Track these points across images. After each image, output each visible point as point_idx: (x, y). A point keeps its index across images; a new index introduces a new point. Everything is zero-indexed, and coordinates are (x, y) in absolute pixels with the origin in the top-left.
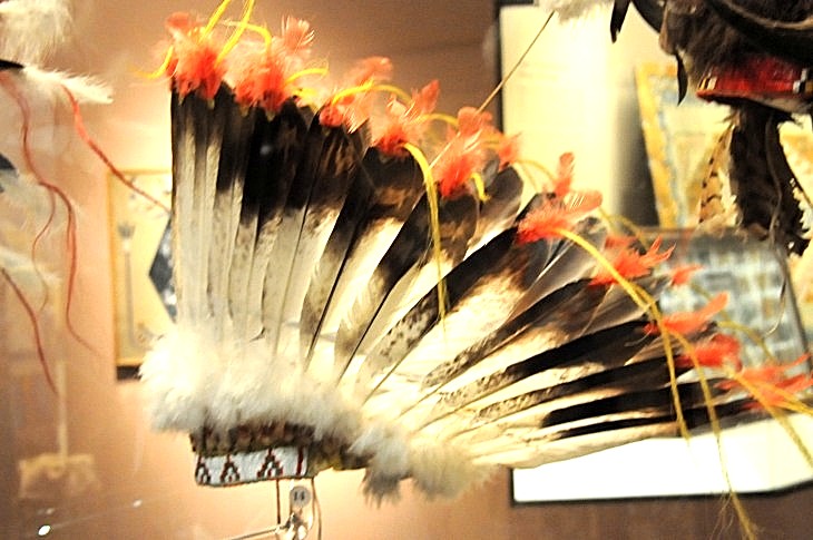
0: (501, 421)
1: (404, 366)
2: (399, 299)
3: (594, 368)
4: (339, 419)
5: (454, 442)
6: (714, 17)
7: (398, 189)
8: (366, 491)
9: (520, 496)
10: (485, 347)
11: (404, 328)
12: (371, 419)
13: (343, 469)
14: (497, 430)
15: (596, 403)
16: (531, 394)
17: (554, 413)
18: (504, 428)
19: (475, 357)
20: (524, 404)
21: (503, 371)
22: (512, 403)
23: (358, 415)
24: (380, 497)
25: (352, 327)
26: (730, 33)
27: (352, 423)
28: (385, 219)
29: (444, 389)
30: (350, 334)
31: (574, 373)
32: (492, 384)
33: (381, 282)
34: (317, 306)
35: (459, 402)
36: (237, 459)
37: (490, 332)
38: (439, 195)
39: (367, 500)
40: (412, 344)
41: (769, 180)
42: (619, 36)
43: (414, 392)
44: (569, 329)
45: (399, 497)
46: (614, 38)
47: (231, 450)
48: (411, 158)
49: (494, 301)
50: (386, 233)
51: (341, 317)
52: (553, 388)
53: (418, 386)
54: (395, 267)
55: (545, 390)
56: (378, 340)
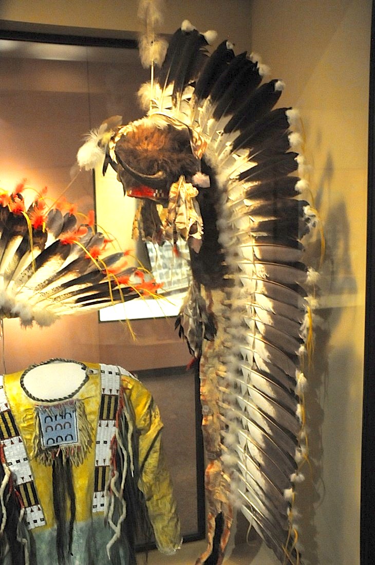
0: (62, 302)
1: (27, 284)
2: (24, 262)
3: (89, 285)
4: (7, 302)
5: (47, 309)
7: (21, 226)
8: (21, 324)
10: (53, 278)
11: (26, 272)
12: (18, 301)
13: (11, 318)
14: (61, 304)
15: (95, 295)
16: (70, 293)
17: (79, 299)
18: (62, 304)
19: (50, 281)
20: (68, 296)
21: (60, 285)
22: (64, 296)
23: (14, 301)
24: (26, 326)
25: (9, 272)
27: (11, 303)
28: (18, 236)
29: (42, 291)
30: (8, 274)
31: (83, 286)
32: (57, 290)
33: (17, 257)
35: (47, 296)
37: (55, 274)
38: (33, 229)
39: (21, 328)
40: (29, 277)
41: (152, 223)
42: (106, 174)
43: (32, 293)
44: (80, 272)
45: (32, 326)
46: (104, 175)
48: (24, 216)
49: (56, 263)
50: (18, 240)
52: (77, 291)
53: (32, 291)
54: (21, 252)
55: (74, 292)
56: (18, 275)
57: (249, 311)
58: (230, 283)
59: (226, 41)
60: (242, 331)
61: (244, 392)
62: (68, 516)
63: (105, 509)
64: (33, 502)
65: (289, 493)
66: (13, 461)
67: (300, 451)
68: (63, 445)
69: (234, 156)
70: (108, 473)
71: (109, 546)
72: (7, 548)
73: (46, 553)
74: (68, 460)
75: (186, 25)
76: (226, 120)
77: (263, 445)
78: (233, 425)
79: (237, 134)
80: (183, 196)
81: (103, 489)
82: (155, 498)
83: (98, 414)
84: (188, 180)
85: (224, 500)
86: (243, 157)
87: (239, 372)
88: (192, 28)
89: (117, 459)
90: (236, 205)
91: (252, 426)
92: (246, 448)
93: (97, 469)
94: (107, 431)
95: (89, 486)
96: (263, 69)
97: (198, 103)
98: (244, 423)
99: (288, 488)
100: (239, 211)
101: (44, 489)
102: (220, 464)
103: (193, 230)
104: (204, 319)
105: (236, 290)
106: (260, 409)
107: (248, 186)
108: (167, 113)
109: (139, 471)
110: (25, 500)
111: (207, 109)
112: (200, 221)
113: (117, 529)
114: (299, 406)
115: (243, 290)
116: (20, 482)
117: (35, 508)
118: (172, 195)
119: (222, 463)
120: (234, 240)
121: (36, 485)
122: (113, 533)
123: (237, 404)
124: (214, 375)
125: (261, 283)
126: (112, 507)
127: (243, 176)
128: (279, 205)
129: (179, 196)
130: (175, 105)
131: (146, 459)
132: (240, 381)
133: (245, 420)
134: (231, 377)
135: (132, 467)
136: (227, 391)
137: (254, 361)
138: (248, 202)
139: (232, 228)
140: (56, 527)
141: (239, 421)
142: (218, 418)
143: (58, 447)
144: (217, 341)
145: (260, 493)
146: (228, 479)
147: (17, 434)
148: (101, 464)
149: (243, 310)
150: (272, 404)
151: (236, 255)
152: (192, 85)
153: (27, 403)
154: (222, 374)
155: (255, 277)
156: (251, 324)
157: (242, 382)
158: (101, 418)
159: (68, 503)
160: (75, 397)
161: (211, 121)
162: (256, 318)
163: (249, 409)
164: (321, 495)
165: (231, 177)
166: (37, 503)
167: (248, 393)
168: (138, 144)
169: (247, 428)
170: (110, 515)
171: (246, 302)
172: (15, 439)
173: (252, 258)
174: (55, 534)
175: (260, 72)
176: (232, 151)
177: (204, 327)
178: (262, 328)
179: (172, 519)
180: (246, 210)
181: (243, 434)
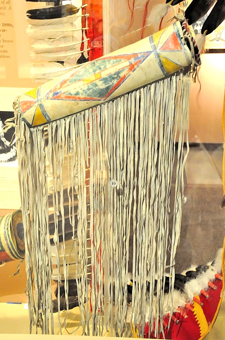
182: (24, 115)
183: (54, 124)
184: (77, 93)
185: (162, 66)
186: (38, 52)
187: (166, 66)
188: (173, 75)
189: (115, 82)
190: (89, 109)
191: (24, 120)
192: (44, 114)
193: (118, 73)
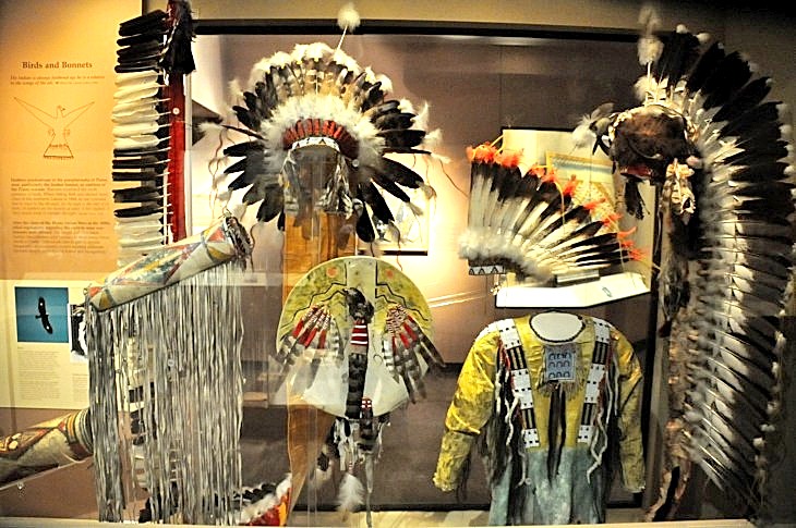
0: (565, 260)
1: (541, 243)
2: (544, 224)
3: (595, 246)
6: (631, 152)
7: (550, 194)
9: (498, 305)
10: (566, 239)
16: (575, 253)
17: (580, 258)
18: (565, 262)
19: (562, 241)
20: (573, 255)
21: (570, 246)
25: (528, 231)
26: (634, 156)
28: (544, 202)
29: (552, 250)
30: (527, 233)
31: (589, 247)
32: (566, 249)
34: (519, 223)
35: (554, 254)
36: (484, 268)
37: (568, 235)
44: (589, 235)
47: (483, 265)
49: (571, 226)
51: (525, 228)
52: (582, 251)
53: (543, 249)
55: (579, 252)
56: (536, 235)
57: (726, 281)
58: (709, 255)
59: (717, 42)
60: (718, 299)
61: (715, 353)
62: (559, 441)
63: (588, 441)
64: (531, 425)
65: (758, 441)
66: (520, 389)
67: (773, 405)
68: (562, 380)
69: (721, 142)
70: (595, 410)
71: (589, 472)
72: (510, 458)
73: (537, 469)
74: (564, 394)
75: (680, 29)
76: (715, 111)
77: (732, 401)
78: (701, 384)
79: (725, 123)
80: (678, 176)
81: (588, 424)
82: (629, 439)
83: (591, 357)
84: (682, 162)
85: (682, 455)
86: (729, 143)
87: (712, 337)
88: (686, 31)
89: (604, 398)
90: (720, 186)
91: (721, 384)
92: (714, 406)
93: (585, 404)
94: (597, 373)
95: (577, 420)
96: (753, 67)
97: (689, 96)
98: (713, 382)
99: (758, 437)
100: (723, 191)
101: (542, 416)
102: (681, 422)
103: (687, 205)
104: (680, 287)
105: (714, 261)
106: (731, 369)
107: (733, 169)
108: (662, 103)
109: (620, 411)
110: (525, 423)
111: (698, 100)
112: (693, 198)
113: (599, 459)
114: (775, 364)
115: (721, 261)
116: (523, 407)
117: (532, 431)
118: (668, 174)
119: (685, 421)
120: (715, 217)
121: (535, 411)
122: (595, 460)
123: (706, 366)
124: (685, 339)
125: (741, 256)
126: (596, 439)
127: (728, 161)
128: (765, 187)
129: (675, 175)
130: (669, 96)
131: (626, 402)
132: (711, 343)
133: (714, 379)
134: (702, 340)
135: (616, 406)
136: (697, 353)
137: (729, 325)
138: (732, 183)
139: (715, 207)
140: (547, 449)
141: (708, 381)
142: (685, 378)
143: (557, 381)
144: (690, 308)
145: (725, 445)
146: (689, 436)
147: (525, 367)
148: (589, 401)
149: (720, 279)
150: (745, 363)
151: (716, 230)
152: (684, 79)
153: (536, 342)
154: (694, 338)
155: (735, 250)
156: (729, 292)
157: (714, 345)
158: (594, 361)
159: (560, 431)
160: (574, 341)
161: (700, 111)
162: (734, 287)
163: (720, 370)
164: (782, 457)
165: (717, 161)
166: (534, 427)
167: (720, 355)
168: (637, 129)
169: (716, 386)
170: (593, 445)
171: (725, 273)
172: (523, 371)
173: (734, 232)
174: (546, 455)
175: (751, 70)
176: (718, 138)
177: (679, 294)
178: (739, 295)
179: (640, 460)
180: (731, 190)
181: (711, 393)
182: (91, 300)
183: (119, 309)
184: (139, 279)
185: (210, 255)
186: (124, 246)
187: (213, 255)
188: (230, 260)
189: (171, 269)
190: (150, 293)
191: (92, 304)
192: (110, 298)
193: (173, 261)
